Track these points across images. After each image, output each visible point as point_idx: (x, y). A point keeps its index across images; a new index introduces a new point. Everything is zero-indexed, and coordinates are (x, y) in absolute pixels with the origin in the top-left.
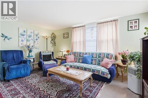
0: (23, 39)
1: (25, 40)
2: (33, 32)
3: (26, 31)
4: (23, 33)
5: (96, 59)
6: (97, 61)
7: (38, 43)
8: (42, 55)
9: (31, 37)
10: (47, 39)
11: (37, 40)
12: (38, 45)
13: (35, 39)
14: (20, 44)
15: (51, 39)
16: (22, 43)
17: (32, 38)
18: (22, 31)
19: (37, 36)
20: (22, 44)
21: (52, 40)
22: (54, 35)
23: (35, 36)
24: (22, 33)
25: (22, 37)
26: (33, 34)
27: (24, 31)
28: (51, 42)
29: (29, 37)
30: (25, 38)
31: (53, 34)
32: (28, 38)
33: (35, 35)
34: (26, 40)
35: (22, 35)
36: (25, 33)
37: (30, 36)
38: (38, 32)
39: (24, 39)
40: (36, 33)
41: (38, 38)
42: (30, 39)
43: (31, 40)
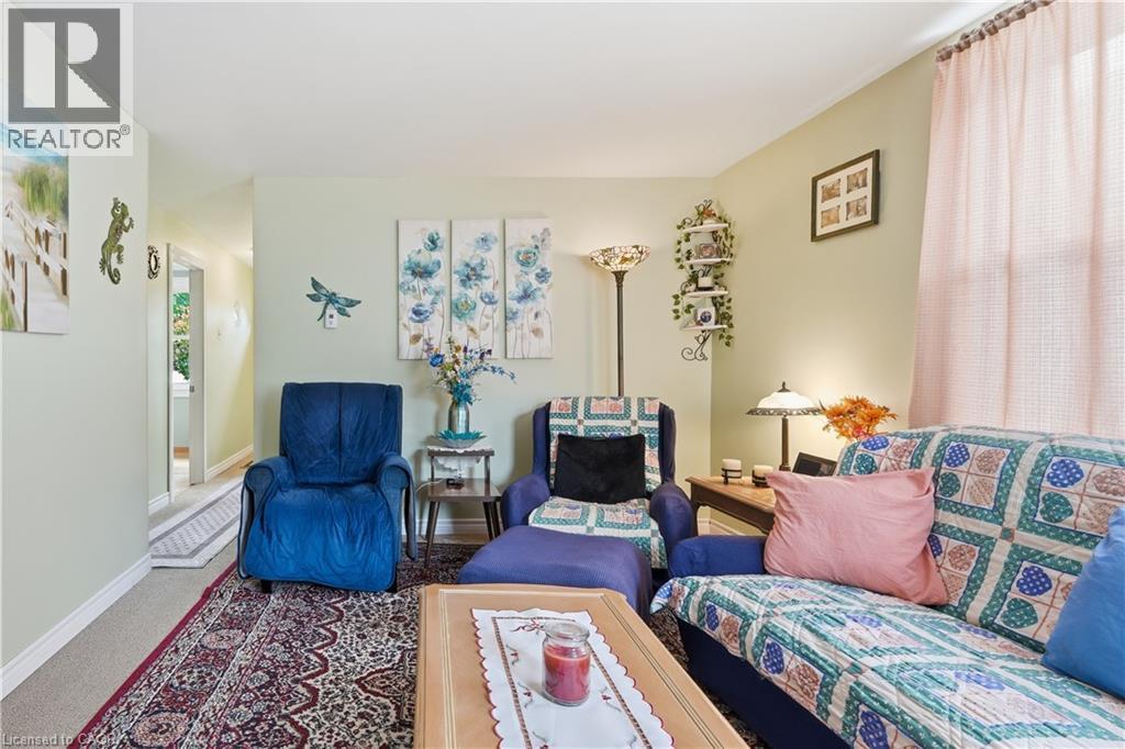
0: (427, 299)
1: (439, 306)
2: (497, 233)
3: (443, 234)
4: (426, 258)
7: (542, 323)
8: (555, 433)
9: (479, 277)
10: (619, 276)
11: (526, 295)
12: (536, 347)
13: (514, 289)
14: (405, 337)
15: (684, 275)
16: (414, 328)
17: (487, 286)
18: (420, 243)
19: (526, 260)
20: (416, 338)
21: (694, 279)
22: (710, 224)
23: (514, 268)
24: (416, 258)
25: (419, 283)
26: (496, 249)
27: (433, 243)
28: (685, 301)
29: (465, 281)
30: (437, 293)
31: (705, 213)
32: (457, 289)
33: (511, 260)
34: (443, 306)
35: (414, 274)
36: (436, 255)
37: (471, 275)
38: (537, 227)
39: (434, 303)
40: (522, 234)
41: (543, 276)
42: (472, 294)
43: (481, 305)
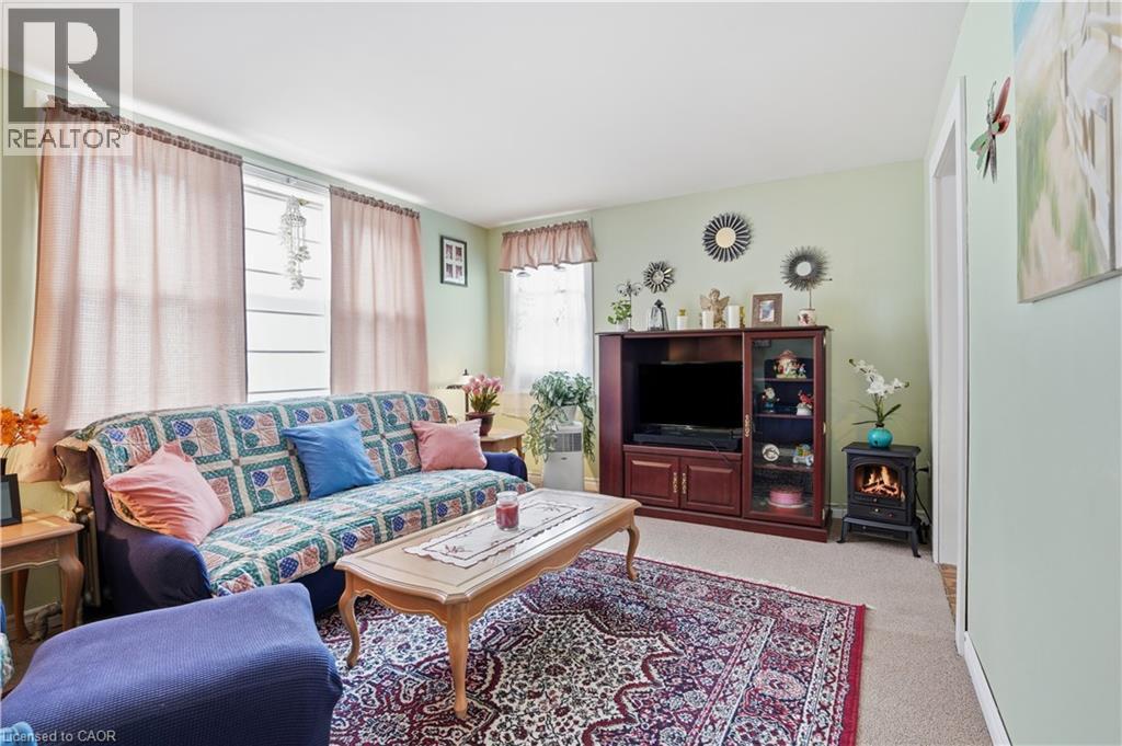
5: (378, 438)
6: (387, 452)
